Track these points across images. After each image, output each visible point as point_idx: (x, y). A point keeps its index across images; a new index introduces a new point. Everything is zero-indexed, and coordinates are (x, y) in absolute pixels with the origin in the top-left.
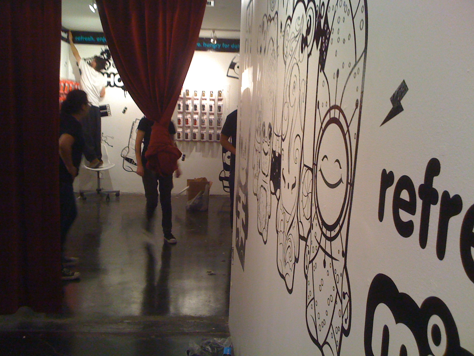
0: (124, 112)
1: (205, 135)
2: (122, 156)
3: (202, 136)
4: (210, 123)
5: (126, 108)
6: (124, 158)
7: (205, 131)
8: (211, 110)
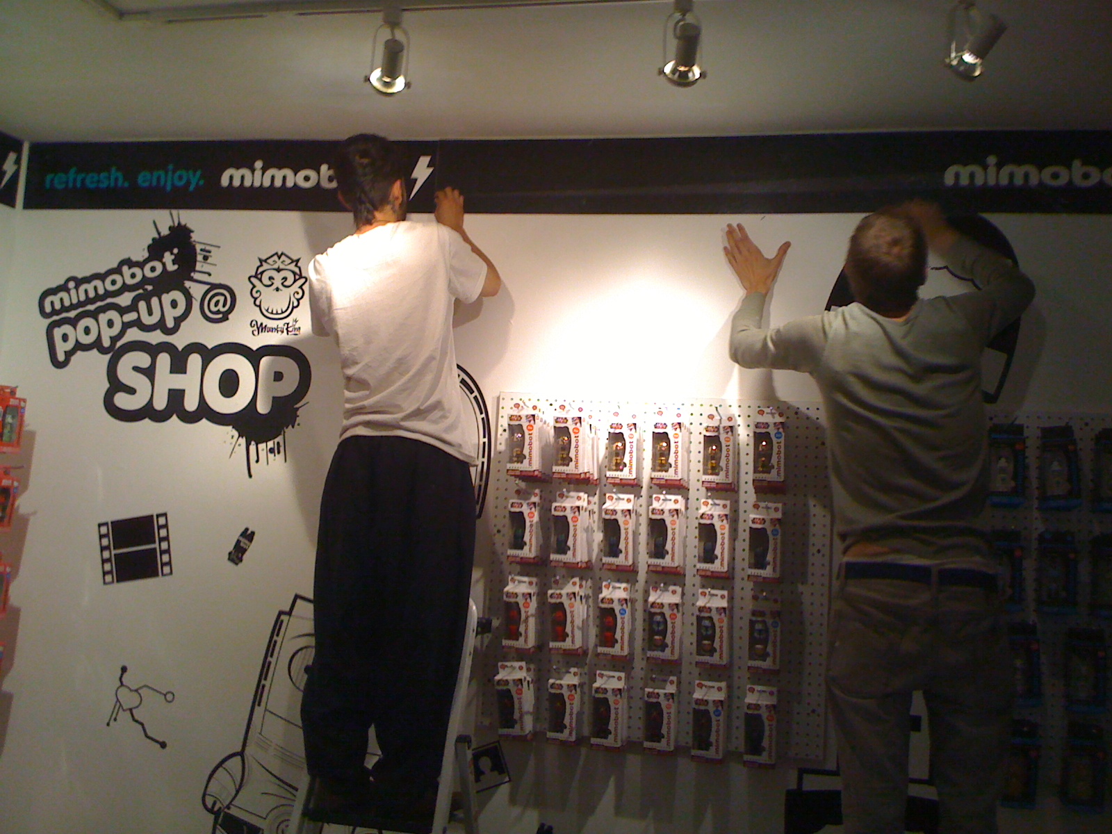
0: (237, 555)
1: (670, 710)
2: (209, 803)
3: (653, 715)
4: (700, 637)
5: (248, 535)
6: (216, 814)
7: (671, 689)
8: (709, 556)
